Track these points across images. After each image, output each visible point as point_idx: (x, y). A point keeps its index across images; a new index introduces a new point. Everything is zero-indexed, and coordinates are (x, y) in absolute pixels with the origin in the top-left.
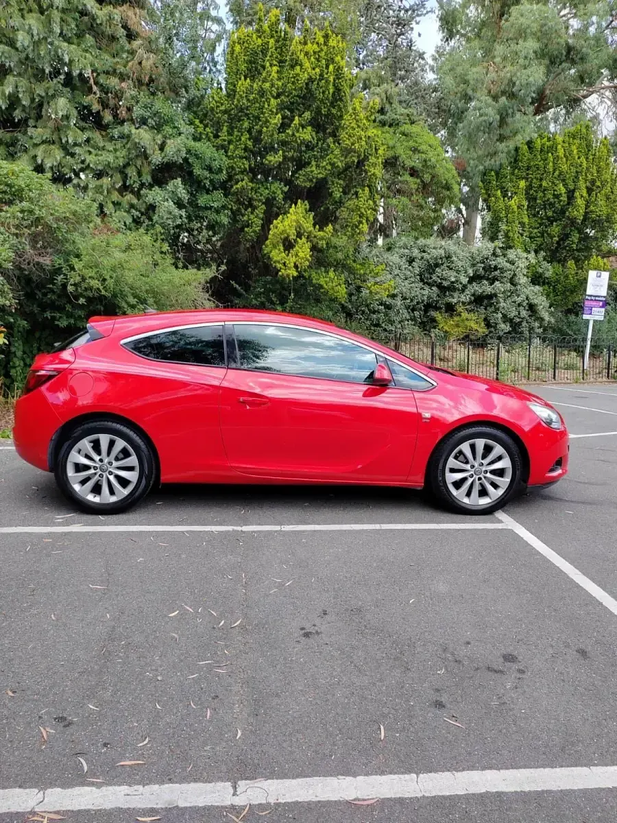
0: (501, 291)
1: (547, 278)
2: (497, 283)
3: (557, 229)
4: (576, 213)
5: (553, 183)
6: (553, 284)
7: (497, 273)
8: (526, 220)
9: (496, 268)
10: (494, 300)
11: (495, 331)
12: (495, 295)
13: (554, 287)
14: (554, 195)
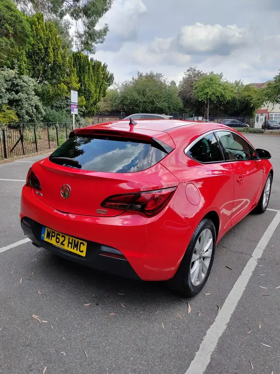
0: (23, 98)
1: (38, 92)
2: (20, 93)
3: (41, 67)
4: (50, 60)
5: (37, 42)
6: (41, 95)
7: (19, 88)
8: (26, 60)
9: (17, 85)
10: (20, 103)
11: (23, 119)
12: (20, 100)
13: (42, 96)
14: (38, 49)
